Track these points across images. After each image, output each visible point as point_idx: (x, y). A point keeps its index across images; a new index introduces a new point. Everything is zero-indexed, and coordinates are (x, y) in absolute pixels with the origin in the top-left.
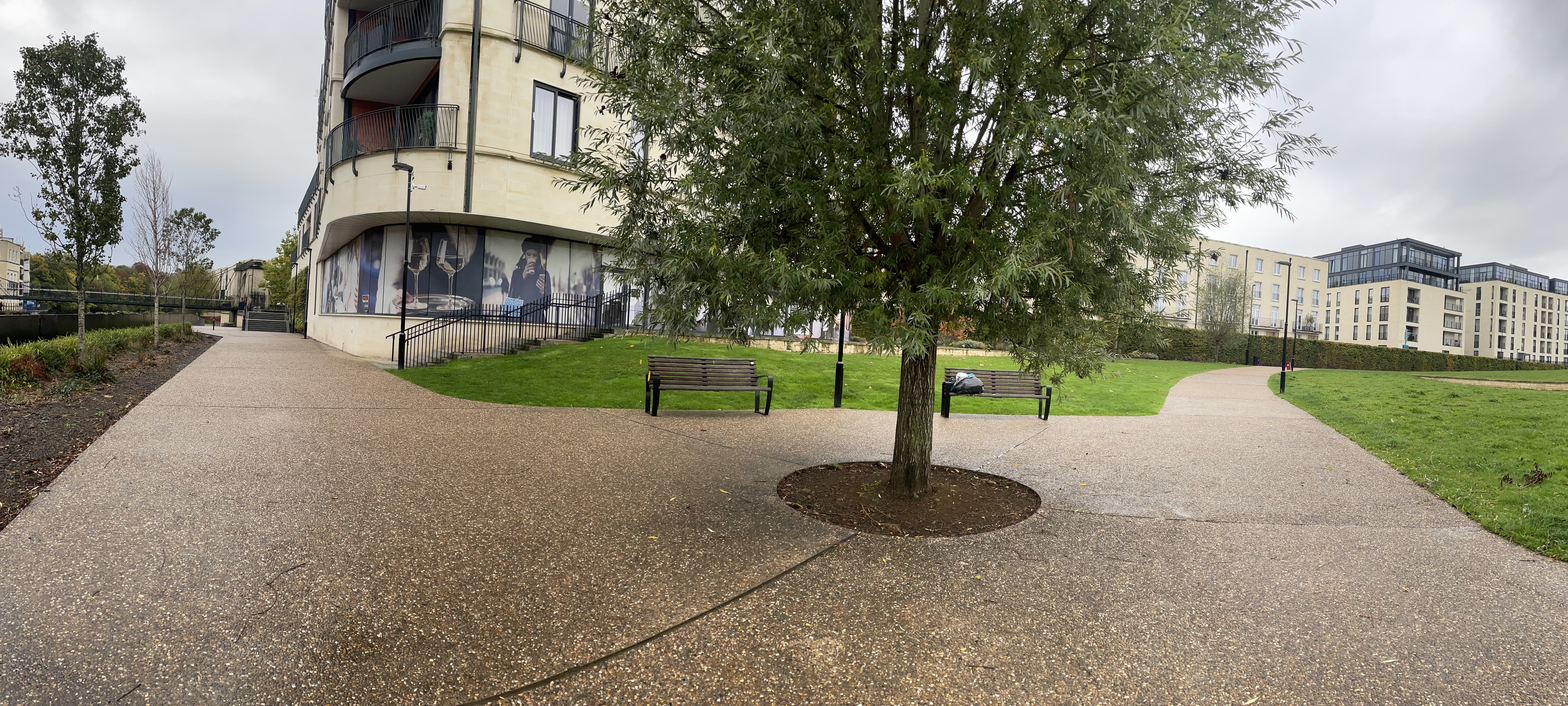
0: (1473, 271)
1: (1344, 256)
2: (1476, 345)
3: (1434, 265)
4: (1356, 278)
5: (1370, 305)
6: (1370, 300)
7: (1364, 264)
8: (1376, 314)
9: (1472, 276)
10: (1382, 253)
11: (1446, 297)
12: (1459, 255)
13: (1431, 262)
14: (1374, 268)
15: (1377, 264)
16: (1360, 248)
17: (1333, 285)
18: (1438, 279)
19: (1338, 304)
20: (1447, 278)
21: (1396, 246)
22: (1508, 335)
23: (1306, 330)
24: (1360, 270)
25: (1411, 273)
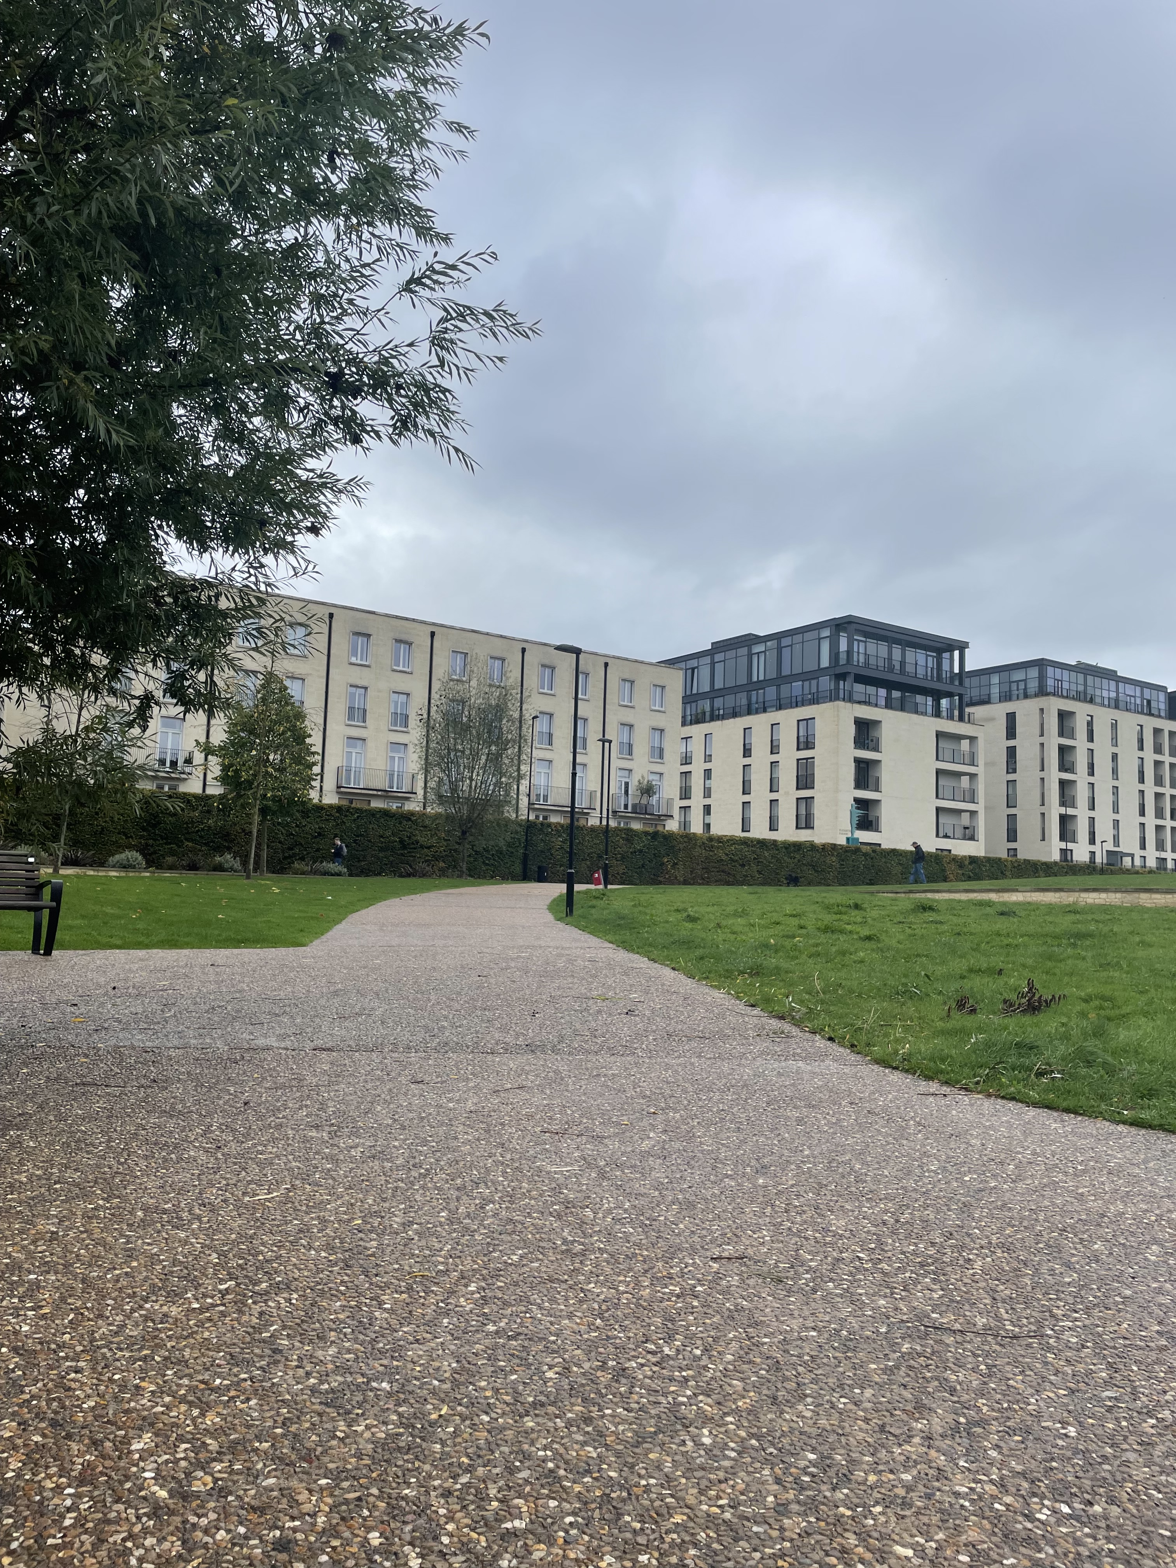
0: (995, 679)
1: (718, 657)
2: (1012, 835)
3: (909, 669)
4: (744, 702)
5: (774, 758)
6: (774, 749)
7: (759, 673)
8: (788, 776)
9: (995, 691)
10: (797, 648)
11: (939, 735)
12: (962, 647)
13: (903, 663)
14: (780, 680)
15: (786, 671)
16: (749, 640)
17: (698, 719)
18: (919, 698)
19: (708, 758)
20: (937, 695)
21: (826, 633)
22: (1081, 812)
23: (640, 810)
24: (751, 686)
25: (859, 688)
